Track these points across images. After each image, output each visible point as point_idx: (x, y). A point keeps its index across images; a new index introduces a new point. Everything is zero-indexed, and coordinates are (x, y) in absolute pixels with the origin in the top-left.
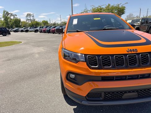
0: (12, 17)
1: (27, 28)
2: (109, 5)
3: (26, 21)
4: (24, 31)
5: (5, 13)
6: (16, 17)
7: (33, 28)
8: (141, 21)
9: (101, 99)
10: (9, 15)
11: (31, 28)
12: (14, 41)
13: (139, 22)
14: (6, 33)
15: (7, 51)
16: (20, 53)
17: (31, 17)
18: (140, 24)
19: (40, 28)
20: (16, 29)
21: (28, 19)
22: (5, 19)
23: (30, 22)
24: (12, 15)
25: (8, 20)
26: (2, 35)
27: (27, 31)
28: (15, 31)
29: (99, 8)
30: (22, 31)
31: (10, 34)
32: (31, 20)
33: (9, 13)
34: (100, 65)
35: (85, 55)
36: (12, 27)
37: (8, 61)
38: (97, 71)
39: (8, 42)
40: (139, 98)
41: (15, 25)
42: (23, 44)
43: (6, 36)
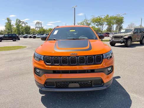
0: (23, 25)
1: (35, 35)
2: (108, 16)
3: (35, 28)
4: (32, 38)
5: (18, 21)
6: (26, 24)
7: (40, 35)
8: (134, 30)
9: (55, 87)
10: (21, 23)
11: (38, 35)
12: (21, 46)
13: (132, 32)
14: (16, 39)
15: (12, 54)
16: (21, 56)
17: (40, 25)
18: (132, 34)
19: (46, 35)
20: (25, 35)
21: (37, 26)
22: (17, 27)
23: (39, 29)
24: (23, 23)
25: (19, 27)
26: (12, 41)
27: (35, 37)
28: (25, 37)
29: (99, 18)
30: (30, 37)
31: (19, 40)
32: (39, 27)
33: (21, 21)
34: (52, 63)
35: (44, 56)
36: (23, 34)
37: (9, 62)
38: (50, 67)
39: (15, 46)
40: (81, 87)
41: (25, 32)
42: (27, 49)
43: (15, 41)
